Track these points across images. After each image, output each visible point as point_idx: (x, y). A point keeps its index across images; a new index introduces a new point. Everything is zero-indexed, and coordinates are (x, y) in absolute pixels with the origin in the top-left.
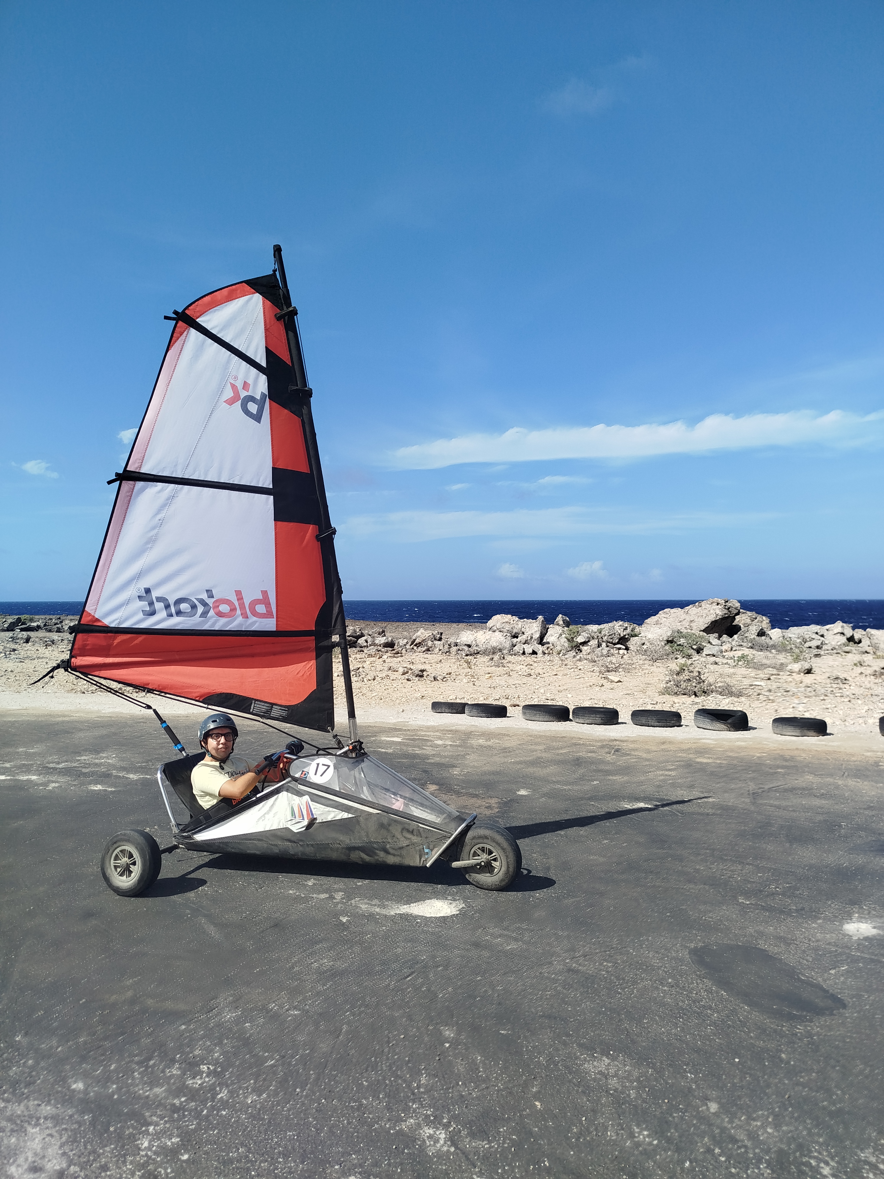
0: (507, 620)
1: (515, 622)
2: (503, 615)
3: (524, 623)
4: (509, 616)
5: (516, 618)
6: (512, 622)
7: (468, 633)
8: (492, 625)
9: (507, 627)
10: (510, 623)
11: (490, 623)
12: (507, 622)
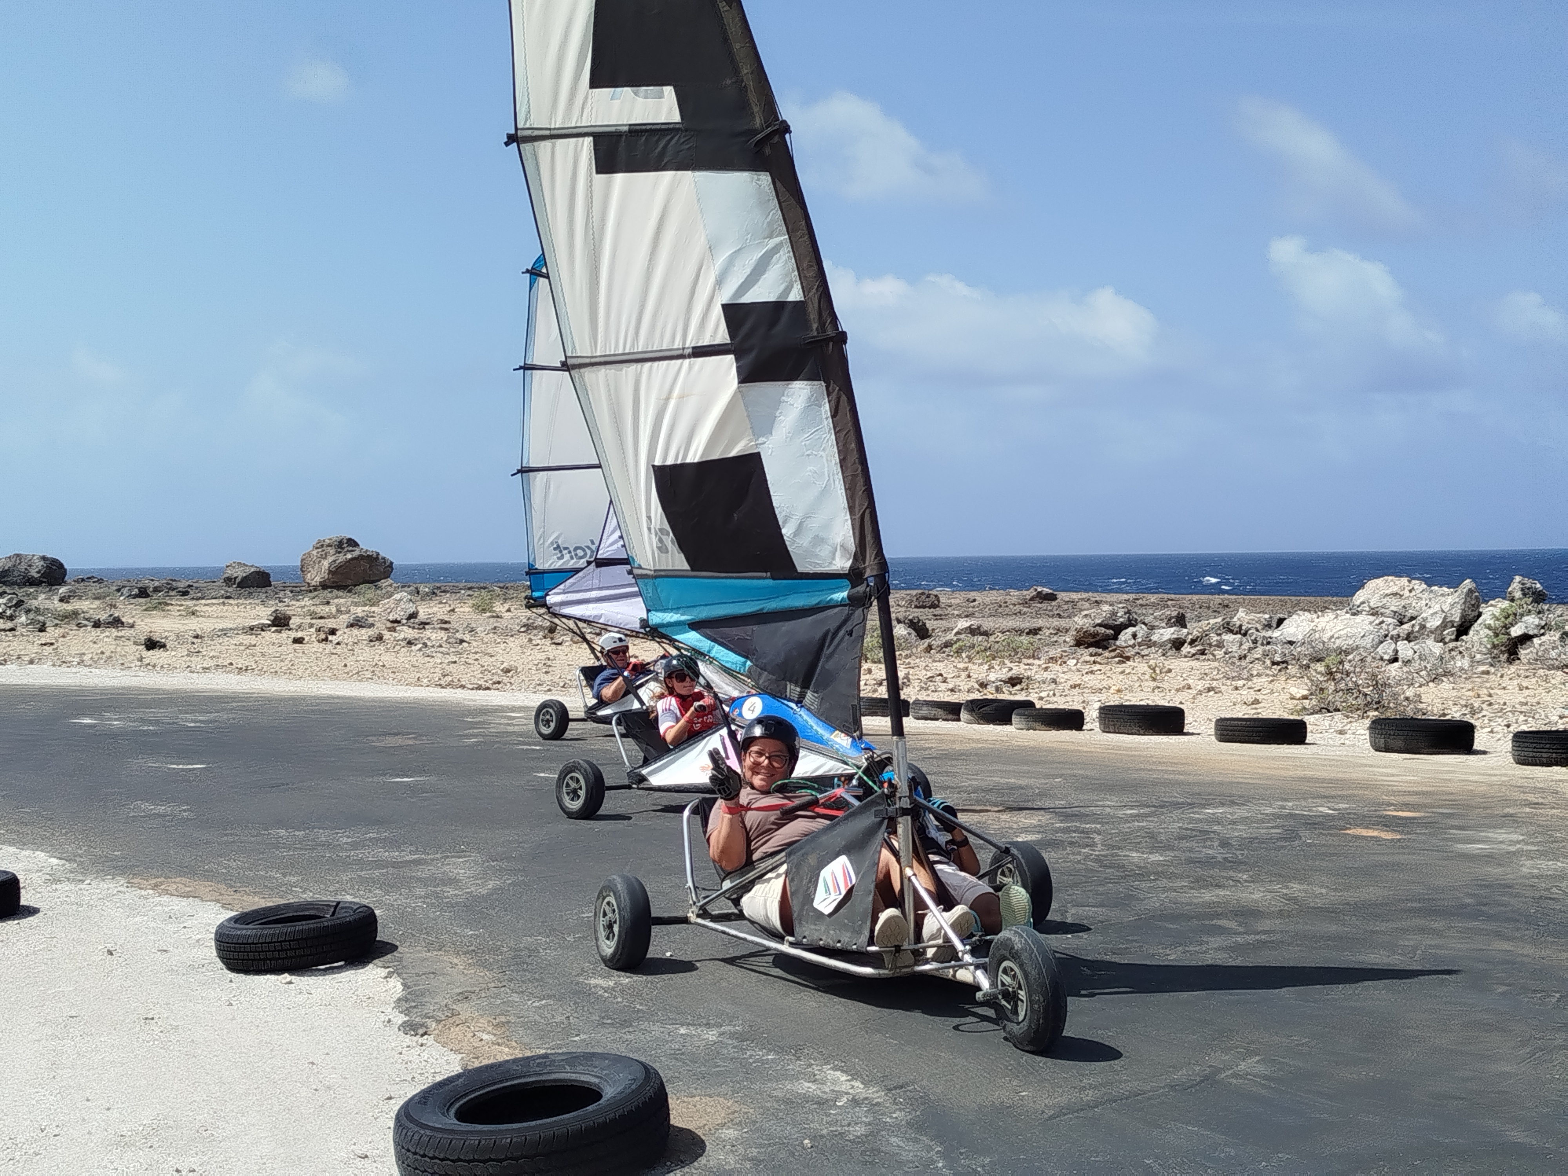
0: (1395, 589)
1: (1413, 593)
2: (1390, 578)
3: (1432, 595)
4: (1404, 580)
5: (1419, 586)
6: (1406, 593)
7: (1303, 617)
8: (1361, 600)
9: (1395, 605)
10: (1402, 596)
11: (1360, 597)
12: (1395, 594)
